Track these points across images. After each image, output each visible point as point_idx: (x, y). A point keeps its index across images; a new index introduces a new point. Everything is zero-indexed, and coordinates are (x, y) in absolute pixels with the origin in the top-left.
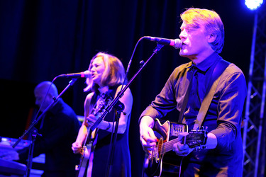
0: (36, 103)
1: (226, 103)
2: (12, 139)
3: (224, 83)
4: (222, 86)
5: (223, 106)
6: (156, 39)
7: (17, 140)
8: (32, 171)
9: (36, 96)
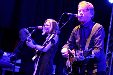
0: (20, 37)
1: (96, 40)
2: (8, 53)
3: (95, 31)
4: (95, 33)
5: (95, 41)
6: (70, 14)
7: (10, 53)
8: (16, 67)
9: (20, 34)
